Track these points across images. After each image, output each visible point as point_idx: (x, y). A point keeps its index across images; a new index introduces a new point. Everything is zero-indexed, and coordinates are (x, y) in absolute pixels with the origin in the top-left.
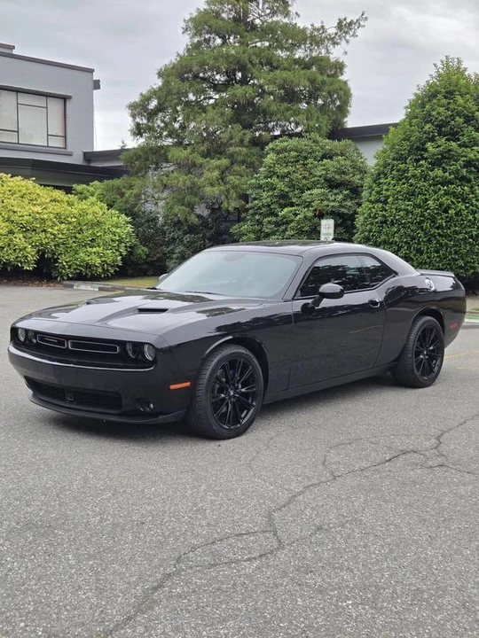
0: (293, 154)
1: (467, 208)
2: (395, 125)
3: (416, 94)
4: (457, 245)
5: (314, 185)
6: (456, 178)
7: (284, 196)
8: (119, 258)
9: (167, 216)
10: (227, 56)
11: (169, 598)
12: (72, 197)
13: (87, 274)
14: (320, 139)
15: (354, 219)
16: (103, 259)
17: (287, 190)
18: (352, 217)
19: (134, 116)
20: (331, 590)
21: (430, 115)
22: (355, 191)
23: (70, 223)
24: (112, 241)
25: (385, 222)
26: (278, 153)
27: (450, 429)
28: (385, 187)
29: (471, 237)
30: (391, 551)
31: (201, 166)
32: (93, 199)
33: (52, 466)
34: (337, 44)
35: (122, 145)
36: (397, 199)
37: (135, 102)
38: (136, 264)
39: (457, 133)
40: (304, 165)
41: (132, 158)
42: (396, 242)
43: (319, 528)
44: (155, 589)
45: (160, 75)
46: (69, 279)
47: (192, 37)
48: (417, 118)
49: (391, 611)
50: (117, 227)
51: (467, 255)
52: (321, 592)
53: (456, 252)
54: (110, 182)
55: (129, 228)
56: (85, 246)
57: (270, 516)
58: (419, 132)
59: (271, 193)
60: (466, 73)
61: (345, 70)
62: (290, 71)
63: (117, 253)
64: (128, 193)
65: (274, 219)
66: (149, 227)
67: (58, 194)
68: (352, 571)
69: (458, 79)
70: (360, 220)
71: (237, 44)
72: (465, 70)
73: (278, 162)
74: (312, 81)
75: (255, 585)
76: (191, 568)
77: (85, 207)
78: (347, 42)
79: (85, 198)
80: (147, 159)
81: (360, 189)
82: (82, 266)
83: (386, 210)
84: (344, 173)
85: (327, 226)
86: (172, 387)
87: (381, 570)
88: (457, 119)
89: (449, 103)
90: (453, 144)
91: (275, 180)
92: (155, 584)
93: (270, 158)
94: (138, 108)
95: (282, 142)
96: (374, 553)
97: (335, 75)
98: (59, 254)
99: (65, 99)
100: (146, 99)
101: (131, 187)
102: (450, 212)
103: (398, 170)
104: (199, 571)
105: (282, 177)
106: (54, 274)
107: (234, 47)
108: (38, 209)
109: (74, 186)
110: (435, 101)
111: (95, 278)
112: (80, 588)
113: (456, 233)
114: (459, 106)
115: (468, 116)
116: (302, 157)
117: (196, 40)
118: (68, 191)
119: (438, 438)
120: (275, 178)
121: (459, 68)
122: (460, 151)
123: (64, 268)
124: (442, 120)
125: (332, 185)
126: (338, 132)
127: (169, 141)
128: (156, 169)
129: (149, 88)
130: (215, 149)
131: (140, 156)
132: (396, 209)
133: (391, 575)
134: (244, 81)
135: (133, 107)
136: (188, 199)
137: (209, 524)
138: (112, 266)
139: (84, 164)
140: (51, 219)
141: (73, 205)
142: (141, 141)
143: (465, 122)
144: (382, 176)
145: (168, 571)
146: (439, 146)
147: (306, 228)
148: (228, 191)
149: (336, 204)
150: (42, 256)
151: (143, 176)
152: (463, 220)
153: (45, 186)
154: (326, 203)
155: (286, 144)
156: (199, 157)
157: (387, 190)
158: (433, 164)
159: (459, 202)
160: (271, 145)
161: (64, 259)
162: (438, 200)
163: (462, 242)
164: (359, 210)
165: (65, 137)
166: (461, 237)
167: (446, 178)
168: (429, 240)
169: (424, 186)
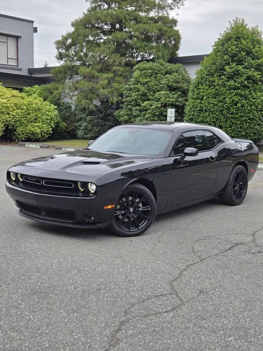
0: (149, 71)
1: (247, 103)
2: (207, 56)
3: (219, 39)
4: (241, 124)
5: (161, 89)
6: (241, 86)
7: (144, 95)
8: (51, 129)
9: (77, 105)
10: (112, 15)
11: (127, 337)
12: (23, 94)
13: (32, 138)
14: (164, 63)
15: (184, 108)
16: (41, 130)
17: (146, 91)
18: (183, 107)
19: (58, 48)
20: (219, 331)
21: (227, 50)
22: (184, 93)
23: (22, 109)
24: (47, 119)
25: (202, 110)
26: (141, 70)
27: (258, 230)
28: (202, 91)
29: (249, 119)
30: (246, 305)
31: (97, 77)
32: (36, 95)
33: (38, 254)
34: (173, 9)
35: (45, 64)
36: (209, 97)
37: (59, 40)
38: (60, 132)
39: (242, 60)
40: (155, 77)
41: (57, 72)
42: (208, 121)
43: (201, 292)
44: (117, 331)
45: (73, 25)
46: (22, 141)
47: (91, 4)
48: (220, 52)
49: (257, 343)
50: (49, 112)
51: (247, 129)
52: (213, 332)
53: (241, 128)
54: (45, 86)
55: (56, 112)
56: (31, 122)
57: (171, 284)
58: (221, 60)
59: (137, 93)
60: (247, 27)
61: (178, 24)
62: (147, 24)
63: (50, 126)
64: (55, 92)
65: (139, 108)
66: (67, 112)
67: (15, 92)
68: (227, 318)
69: (243, 30)
70: (187, 109)
71: (116, 8)
72: (246, 25)
73: (140, 76)
74: (160, 30)
75: (175, 328)
76: (134, 317)
77: (31, 100)
78: (179, 8)
79: (31, 95)
80: (66, 73)
81: (187, 91)
82: (30, 134)
83: (202, 104)
84: (178, 82)
85: (171, 113)
86: (105, 208)
87: (244, 317)
88: (242, 52)
89: (238, 44)
90: (240, 67)
91: (139, 86)
92: (116, 328)
93: (136, 74)
94: (61, 44)
95: (143, 64)
96: (237, 307)
97: (171, 27)
98: (17, 127)
99: (17, 38)
100: (65, 39)
101: (57, 89)
102: (238, 105)
103: (209, 81)
104: (139, 319)
105: (144, 84)
106: (14, 138)
107: (115, 10)
108: (5, 101)
109: (24, 88)
110: (230, 42)
111: (37, 140)
112: (73, 331)
113: (242, 117)
114: (243, 45)
115: (248, 51)
116: (154, 73)
117: (93, 5)
118: (21, 90)
119: (253, 235)
120: (139, 85)
121: (243, 24)
122: (243, 70)
123: (19, 135)
124: (233, 53)
125: (171, 89)
126: (174, 59)
127: (78, 63)
128: (70, 79)
129: (67, 32)
130: (106, 68)
131: (62, 71)
132: (208, 103)
133: (251, 321)
134: (121, 30)
135: (58, 43)
136: (89, 96)
137: (138, 290)
138: (47, 134)
139: (29, 75)
140: (12, 107)
141: (24, 99)
142: (62, 63)
143: (246, 55)
144: (200, 84)
145: (122, 320)
146: (232, 68)
147: (157, 113)
148: (112, 92)
149: (174, 100)
150: (7, 128)
151: (63, 83)
152: (245, 110)
153: (8, 87)
154: (168, 99)
155: (145, 65)
156: (96, 72)
157: (203, 92)
158: (229, 78)
159: (243, 99)
160: (137, 66)
161: (20, 130)
162: (231, 98)
163: (244, 122)
164: (187, 103)
165: (18, 59)
166: (244, 119)
167: (236, 86)
168: (226, 121)
169: (224, 90)
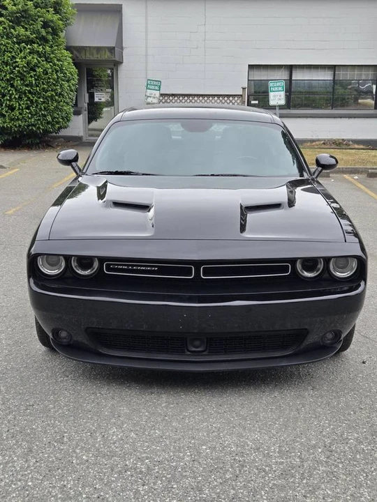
1: (51, 67)
4: (45, 102)
6: (37, 38)
53: (45, 109)
90: (30, 3)
102: (37, 70)
113: (45, 90)
122: (36, 11)
152: (49, 79)
158: (13, 22)
159: (43, 61)
162: (25, 58)
163: (50, 100)
166: (49, 94)
167: (28, 37)
168: (20, 98)
169: (9, 44)
